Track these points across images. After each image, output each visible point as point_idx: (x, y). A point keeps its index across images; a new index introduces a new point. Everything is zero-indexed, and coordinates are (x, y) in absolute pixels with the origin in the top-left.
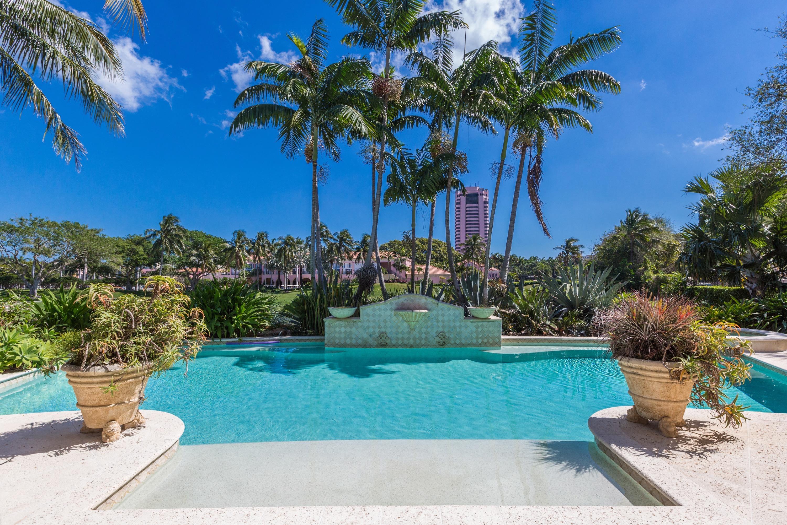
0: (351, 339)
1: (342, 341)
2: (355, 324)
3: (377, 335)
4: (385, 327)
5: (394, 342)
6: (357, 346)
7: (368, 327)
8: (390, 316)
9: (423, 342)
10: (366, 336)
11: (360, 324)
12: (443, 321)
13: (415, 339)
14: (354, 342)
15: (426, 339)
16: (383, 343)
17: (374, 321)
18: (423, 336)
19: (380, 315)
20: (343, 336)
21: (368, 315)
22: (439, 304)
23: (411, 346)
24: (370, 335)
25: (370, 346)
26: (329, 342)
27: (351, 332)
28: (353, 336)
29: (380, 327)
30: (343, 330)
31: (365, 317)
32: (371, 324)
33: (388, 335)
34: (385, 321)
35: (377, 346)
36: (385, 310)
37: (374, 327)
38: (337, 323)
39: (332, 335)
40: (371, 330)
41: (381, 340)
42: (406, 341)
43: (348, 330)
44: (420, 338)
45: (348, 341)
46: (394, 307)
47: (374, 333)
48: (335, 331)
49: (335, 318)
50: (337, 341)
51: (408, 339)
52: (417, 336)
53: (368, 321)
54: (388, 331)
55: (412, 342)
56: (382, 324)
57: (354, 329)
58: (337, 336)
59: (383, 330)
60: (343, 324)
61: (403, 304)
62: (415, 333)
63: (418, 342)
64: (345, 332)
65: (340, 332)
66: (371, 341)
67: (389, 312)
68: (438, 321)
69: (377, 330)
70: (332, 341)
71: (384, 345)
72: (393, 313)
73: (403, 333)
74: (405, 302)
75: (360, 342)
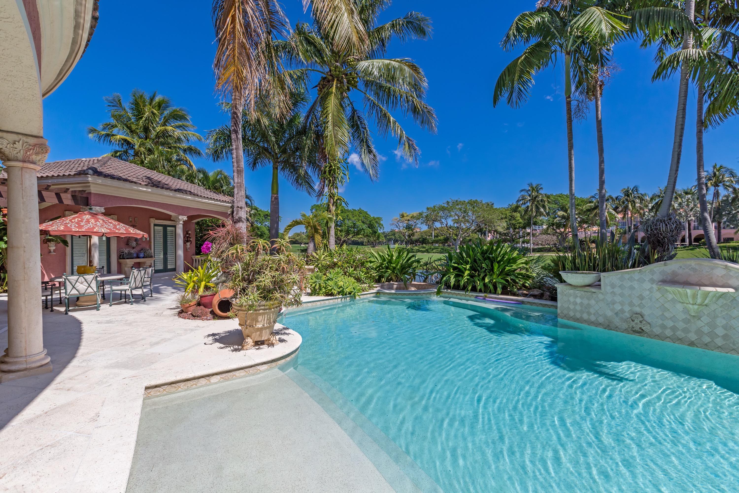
0: (589, 314)
1: (578, 315)
2: (594, 295)
3: (627, 315)
4: (641, 306)
5: (657, 330)
6: (597, 324)
7: (614, 303)
8: (651, 290)
9: (719, 342)
10: (609, 313)
11: (601, 296)
13: (699, 332)
14: (593, 318)
15: (725, 337)
16: (637, 328)
17: (622, 295)
18: (720, 332)
19: (632, 288)
20: (578, 308)
21: (613, 286)
23: (692, 344)
24: (617, 314)
25: (616, 329)
26: (562, 312)
27: (588, 304)
28: (592, 311)
29: (631, 304)
30: (578, 300)
31: (609, 288)
32: (618, 299)
33: (646, 318)
34: (641, 298)
35: (626, 331)
36: (641, 281)
37: (622, 304)
38: (572, 291)
39: (566, 305)
40: (618, 307)
41: (633, 324)
42: (680, 334)
43: (586, 302)
44: (713, 335)
45: (585, 316)
46: (657, 277)
47: (622, 311)
48: (569, 300)
49: (570, 285)
50: (572, 314)
51: (686, 330)
52: (706, 329)
53: (613, 293)
54: (646, 312)
55: (693, 337)
56: (636, 301)
57: (593, 302)
58: (572, 307)
59: (638, 309)
60: (578, 293)
61: (674, 273)
62: (699, 324)
63: (707, 339)
64: (581, 304)
65: (575, 303)
66: (617, 321)
67: (647, 285)
69: (627, 308)
70: (565, 312)
71: (641, 332)
72: (655, 286)
73: (673, 319)
75: (601, 320)
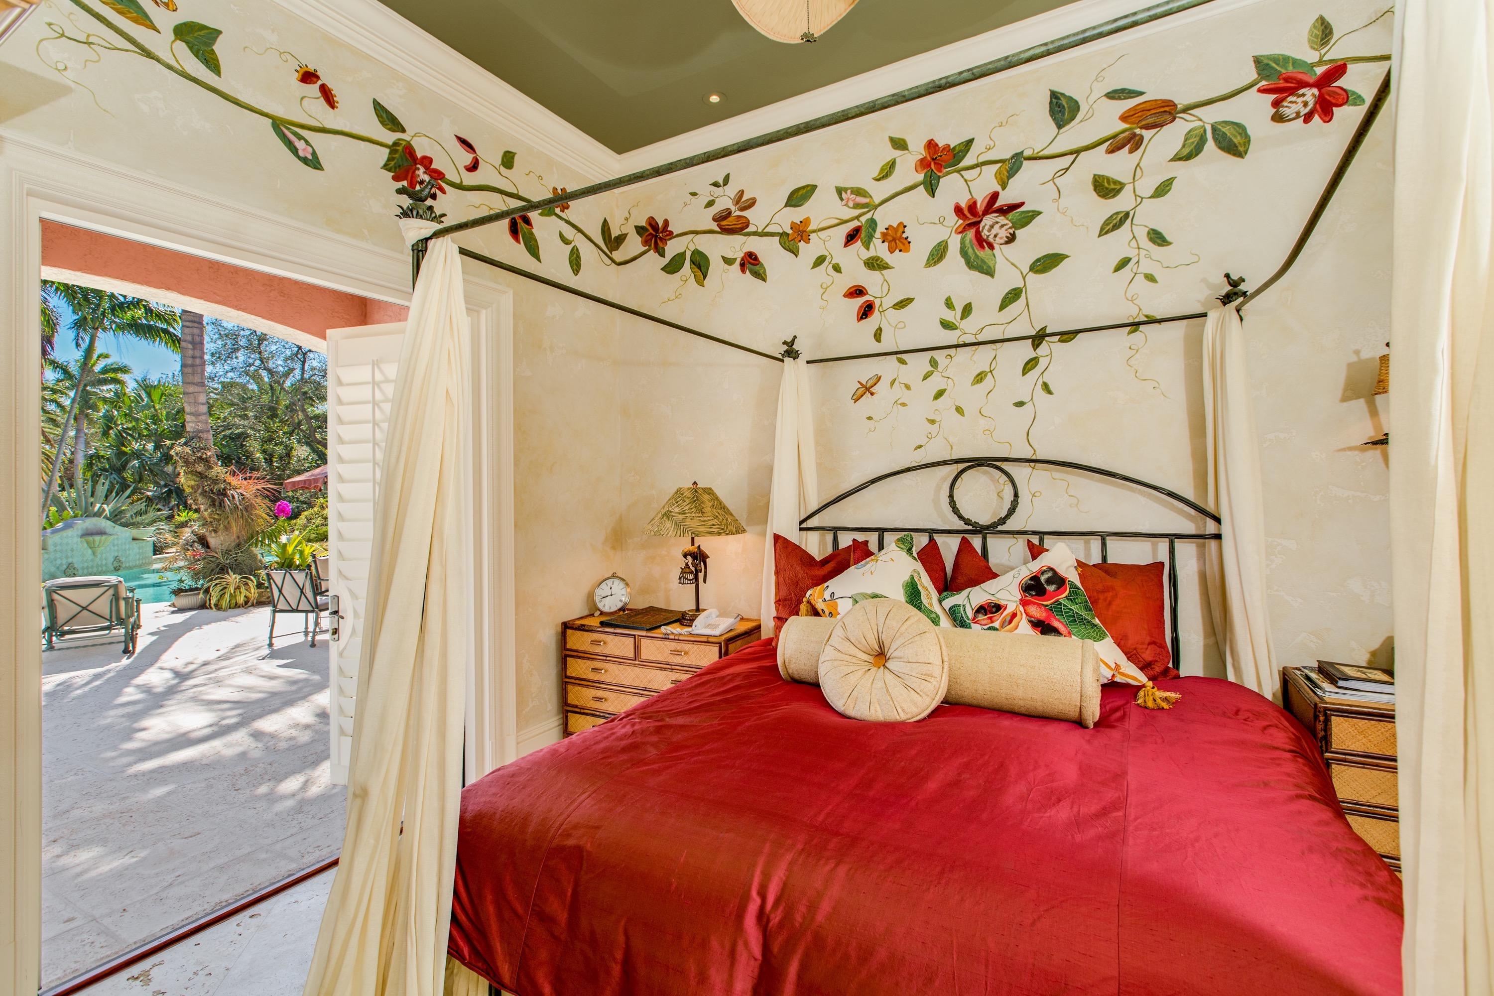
12: (118, 545)
22: (117, 526)
24: (58, 568)
37: (61, 558)
40: (58, 562)
46: (80, 533)
47: (61, 564)
54: (75, 560)
59: (70, 560)
68: (114, 546)
69: (64, 561)
72: (79, 539)
74: (89, 527)
